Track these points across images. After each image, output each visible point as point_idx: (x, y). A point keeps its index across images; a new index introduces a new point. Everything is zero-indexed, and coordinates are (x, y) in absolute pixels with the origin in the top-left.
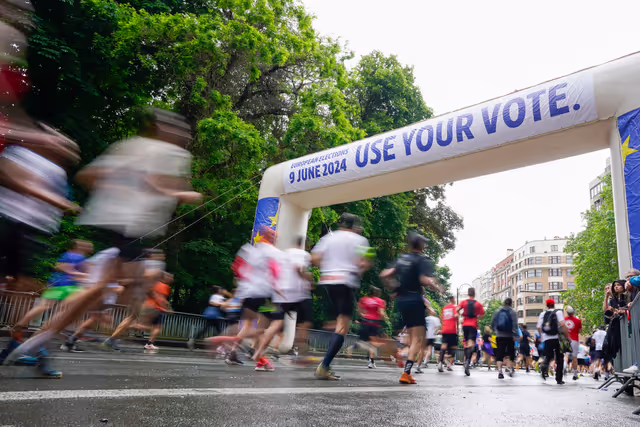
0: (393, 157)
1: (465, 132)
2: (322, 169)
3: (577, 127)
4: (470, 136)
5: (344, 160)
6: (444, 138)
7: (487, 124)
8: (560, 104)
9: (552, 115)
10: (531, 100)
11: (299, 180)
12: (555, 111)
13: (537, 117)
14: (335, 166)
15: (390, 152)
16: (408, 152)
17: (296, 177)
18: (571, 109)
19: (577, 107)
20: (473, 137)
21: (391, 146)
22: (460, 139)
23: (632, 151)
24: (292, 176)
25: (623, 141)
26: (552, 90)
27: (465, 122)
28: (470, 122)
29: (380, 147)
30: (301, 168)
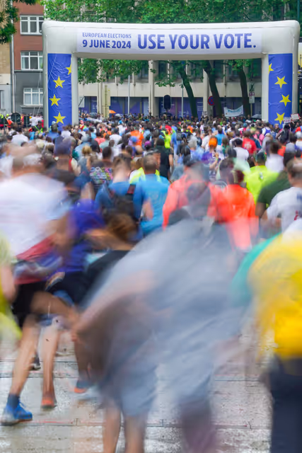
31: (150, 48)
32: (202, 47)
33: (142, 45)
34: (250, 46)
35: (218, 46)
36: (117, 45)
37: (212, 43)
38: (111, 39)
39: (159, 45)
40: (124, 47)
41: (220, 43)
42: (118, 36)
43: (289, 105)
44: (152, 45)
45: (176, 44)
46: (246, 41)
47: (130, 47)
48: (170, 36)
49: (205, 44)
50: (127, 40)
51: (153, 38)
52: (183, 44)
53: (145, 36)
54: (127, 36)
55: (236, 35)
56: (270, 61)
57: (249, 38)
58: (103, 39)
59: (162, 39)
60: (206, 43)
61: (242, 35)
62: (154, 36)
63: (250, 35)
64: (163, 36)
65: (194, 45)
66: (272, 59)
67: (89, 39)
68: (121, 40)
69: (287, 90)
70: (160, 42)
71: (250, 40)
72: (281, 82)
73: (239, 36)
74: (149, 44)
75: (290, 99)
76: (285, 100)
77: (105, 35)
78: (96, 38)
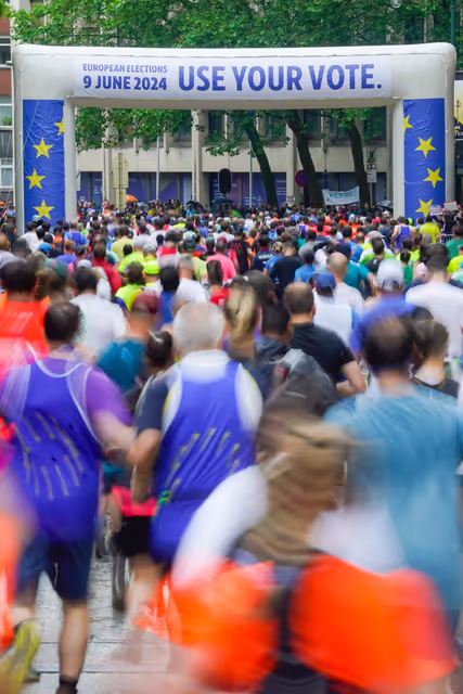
31: (199, 88)
32: (290, 88)
33: (187, 83)
34: (372, 86)
35: (317, 86)
36: (143, 84)
37: (306, 81)
38: (133, 75)
39: (215, 83)
40: (153, 88)
41: (320, 80)
42: (144, 69)
43: (441, 185)
44: (202, 84)
45: (245, 83)
46: (365, 77)
47: (165, 87)
48: (235, 69)
49: (294, 82)
50: (159, 77)
51: (204, 73)
52: (257, 82)
53: (192, 69)
54: (160, 69)
55: (347, 67)
56: (405, 111)
57: (368, 71)
58: (118, 74)
59: (220, 73)
60: (297, 81)
61: (357, 67)
62: (207, 69)
63: (372, 66)
64: (222, 69)
65: (276, 83)
66: (410, 107)
67: (94, 76)
68: (150, 75)
69: (437, 160)
70: (216, 78)
71: (371, 76)
72: (425, 146)
73: (352, 68)
74: (198, 82)
75: (442, 174)
76: (433, 177)
77: (122, 68)
78: (108, 73)
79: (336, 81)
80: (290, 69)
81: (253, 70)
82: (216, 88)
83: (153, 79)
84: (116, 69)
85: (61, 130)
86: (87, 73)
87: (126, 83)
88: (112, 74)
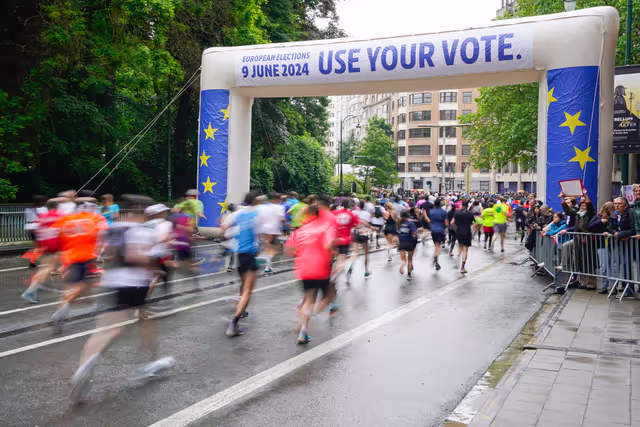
0: (357, 70)
1: (426, 59)
2: (281, 70)
3: (517, 71)
4: (431, 64)
5: (306, 65)
6: (408, 61)
7: (446, 56)
8: (507, 52)
9: (500, 60)
10: (484, 42)
11: (254, 76)
12: (502, 57)
13: (488, 58)
14: (296, 69)
15: (355, 65)
16: (373, 68)
17: (251, 72)
18: (515, 57)
19: (519, 57)
20: (433, 65)
21: (356, 60)
22: (422, 65)
23: (555, 100)
24: (245, 71)
25: (549, 90)
26: (502, 38)
27: (427, 51)
28: (431, 53)
29: (345, 58)
30: (256, 64)
79: (470, 55)
80: (423, 46)
81: (386, 50)
82: (352, 70)
83: (298, 65)
84: (268, 59)
85: (226, 116)
86: (245, 64)
87: (275, 70)
88: (264, 63)
